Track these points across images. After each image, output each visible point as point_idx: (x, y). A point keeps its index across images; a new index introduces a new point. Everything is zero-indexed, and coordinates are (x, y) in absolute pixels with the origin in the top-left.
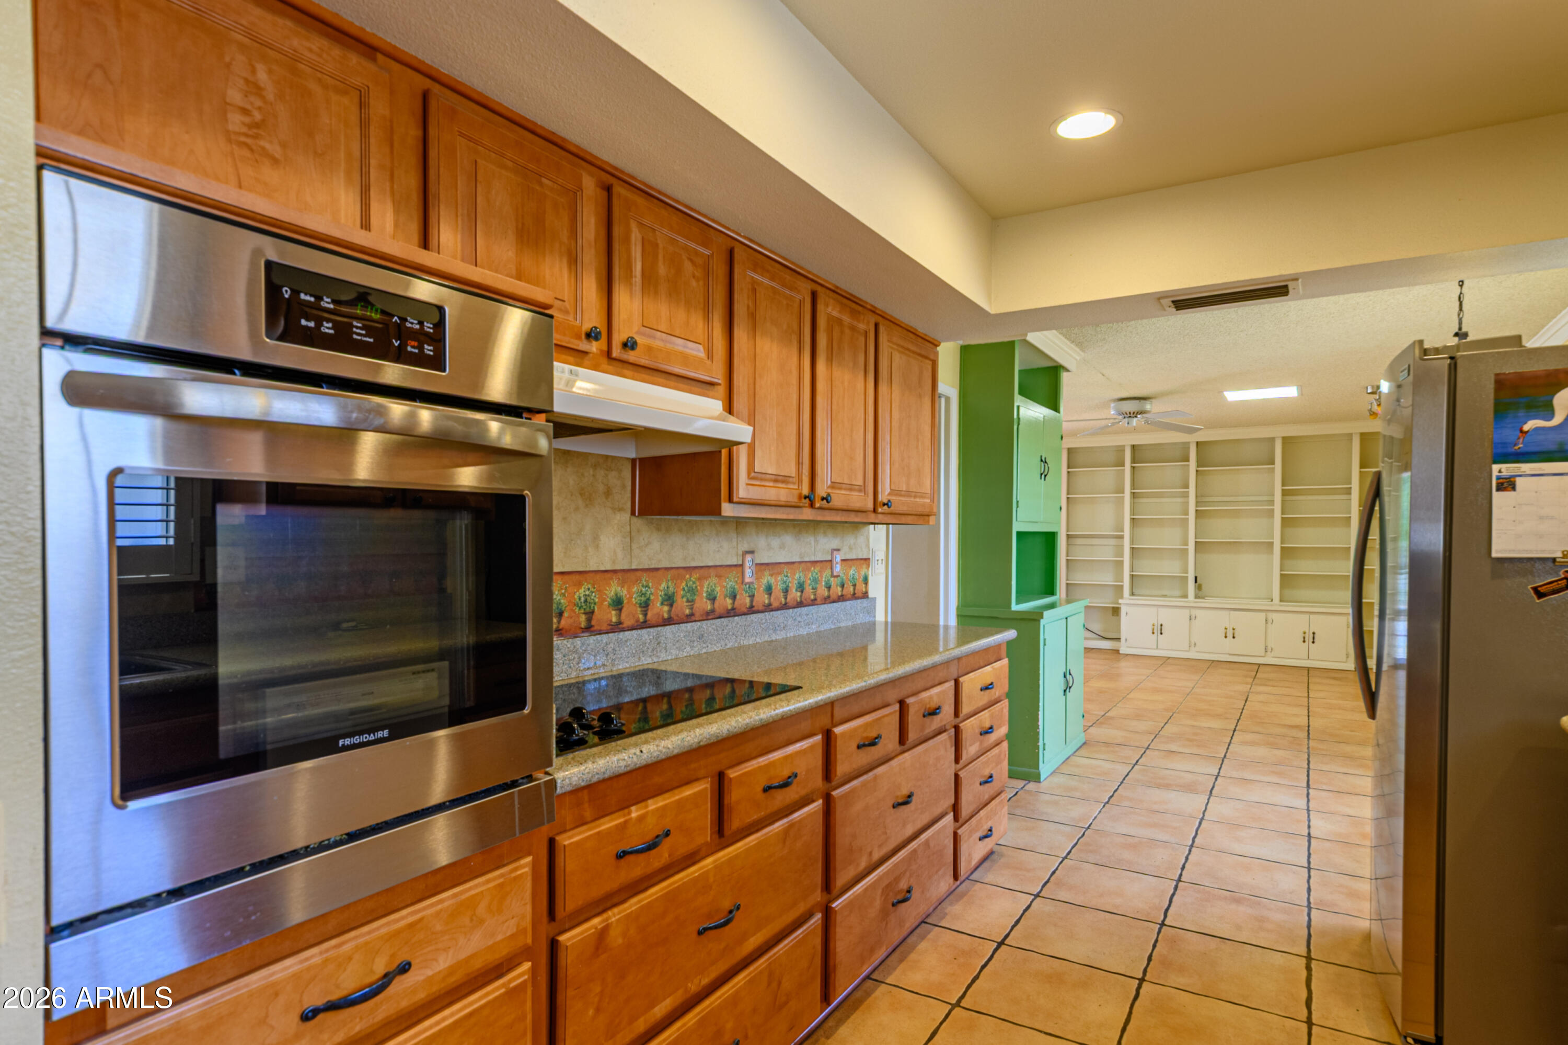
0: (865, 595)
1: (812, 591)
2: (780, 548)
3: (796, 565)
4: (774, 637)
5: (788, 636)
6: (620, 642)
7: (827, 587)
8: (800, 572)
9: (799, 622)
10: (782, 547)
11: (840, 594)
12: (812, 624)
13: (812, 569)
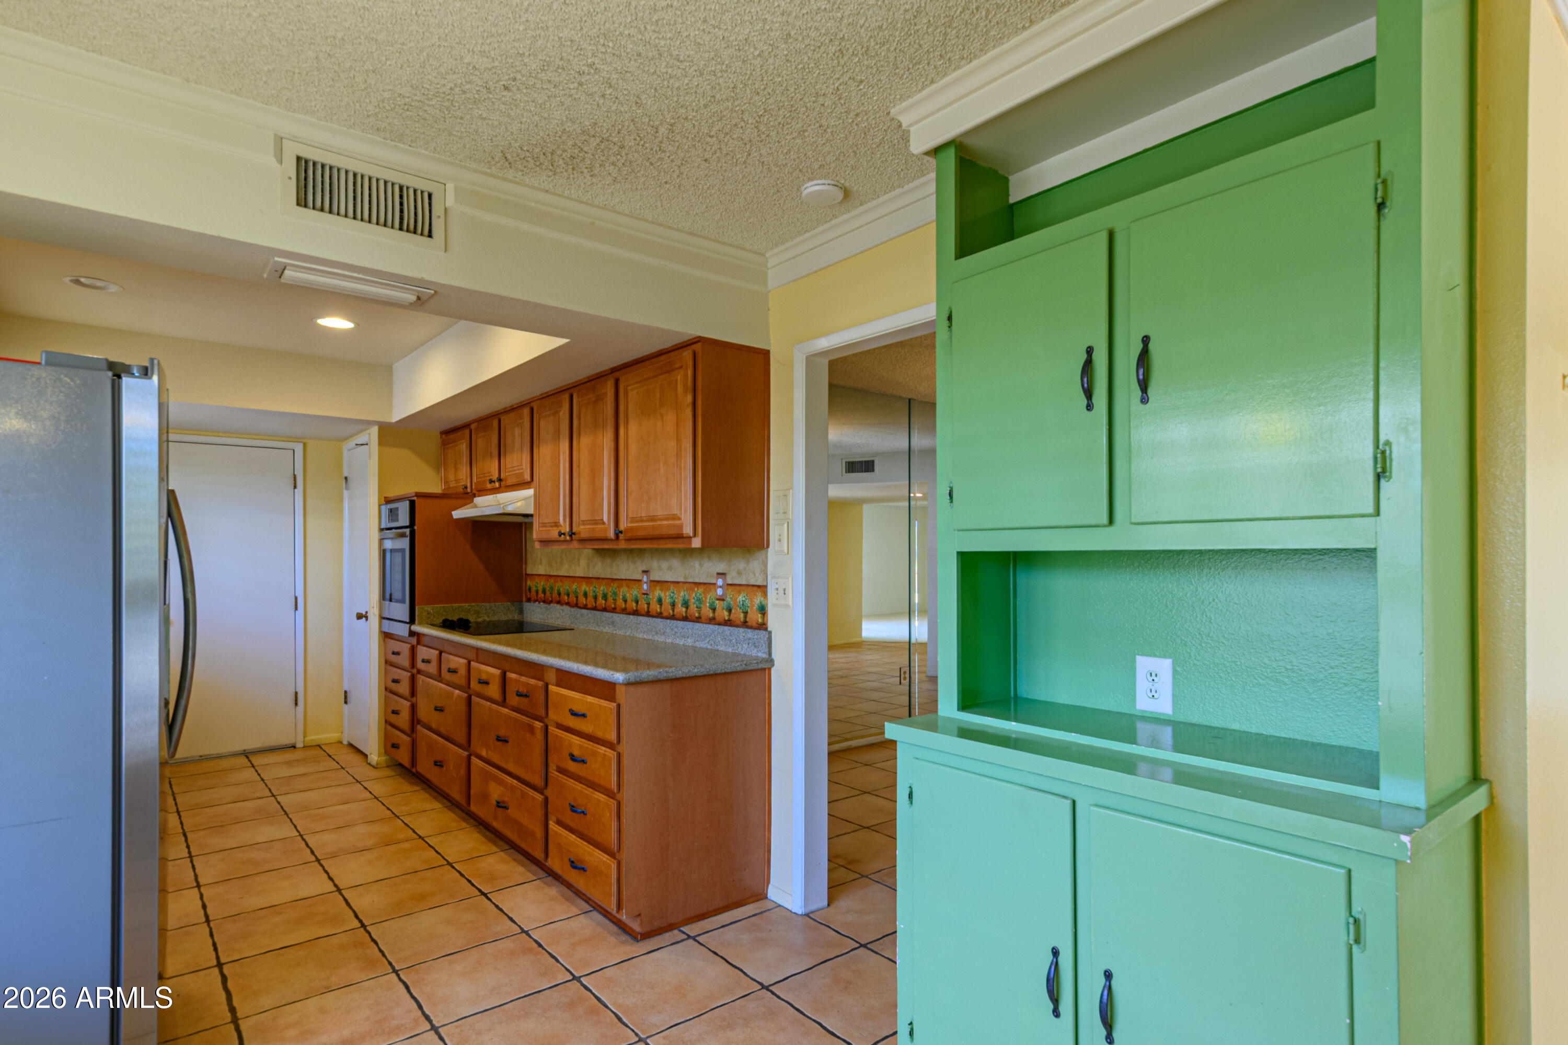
0: (763, 626)
1: (696, 609)
2: (668, 569)
3: (680, 584)
4: (656, 638)
5: (667, 641)
6: (582, 615)
7: (711, 609)
8: (684, 591)
9: (676, 632)
10: (670, 568)
11: (727, 618)
12: (688, 637)
13: (696, 589)
